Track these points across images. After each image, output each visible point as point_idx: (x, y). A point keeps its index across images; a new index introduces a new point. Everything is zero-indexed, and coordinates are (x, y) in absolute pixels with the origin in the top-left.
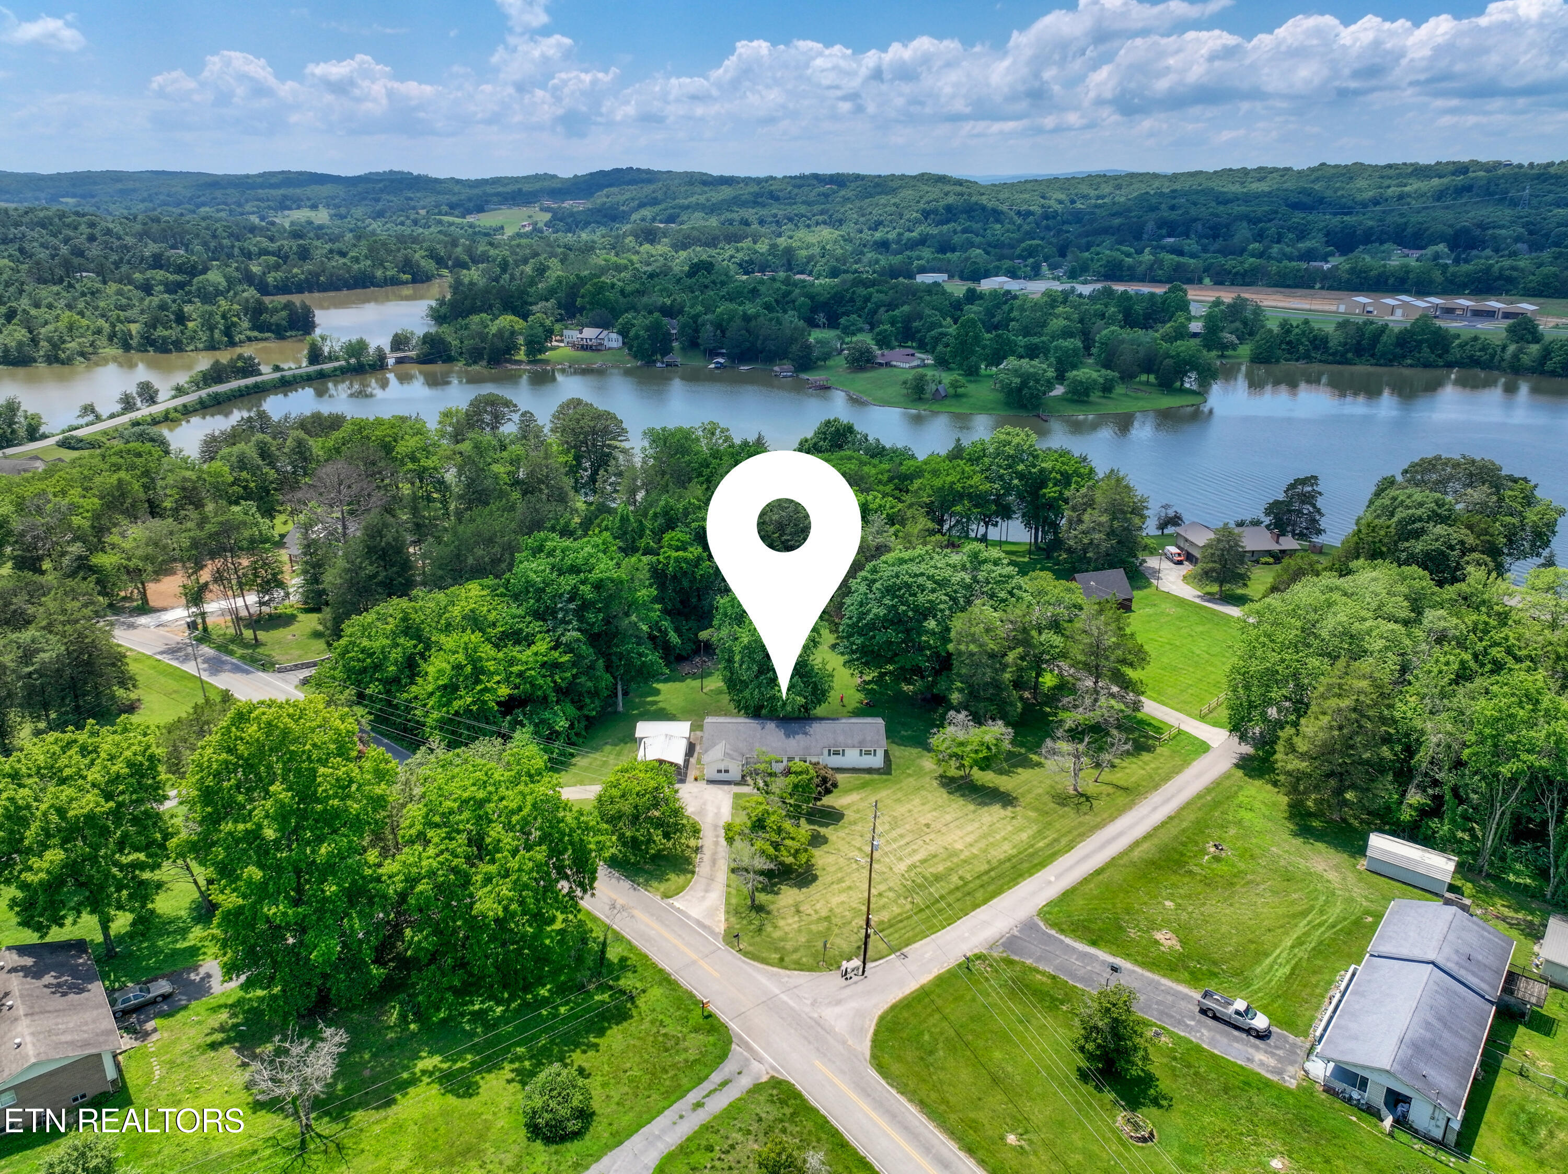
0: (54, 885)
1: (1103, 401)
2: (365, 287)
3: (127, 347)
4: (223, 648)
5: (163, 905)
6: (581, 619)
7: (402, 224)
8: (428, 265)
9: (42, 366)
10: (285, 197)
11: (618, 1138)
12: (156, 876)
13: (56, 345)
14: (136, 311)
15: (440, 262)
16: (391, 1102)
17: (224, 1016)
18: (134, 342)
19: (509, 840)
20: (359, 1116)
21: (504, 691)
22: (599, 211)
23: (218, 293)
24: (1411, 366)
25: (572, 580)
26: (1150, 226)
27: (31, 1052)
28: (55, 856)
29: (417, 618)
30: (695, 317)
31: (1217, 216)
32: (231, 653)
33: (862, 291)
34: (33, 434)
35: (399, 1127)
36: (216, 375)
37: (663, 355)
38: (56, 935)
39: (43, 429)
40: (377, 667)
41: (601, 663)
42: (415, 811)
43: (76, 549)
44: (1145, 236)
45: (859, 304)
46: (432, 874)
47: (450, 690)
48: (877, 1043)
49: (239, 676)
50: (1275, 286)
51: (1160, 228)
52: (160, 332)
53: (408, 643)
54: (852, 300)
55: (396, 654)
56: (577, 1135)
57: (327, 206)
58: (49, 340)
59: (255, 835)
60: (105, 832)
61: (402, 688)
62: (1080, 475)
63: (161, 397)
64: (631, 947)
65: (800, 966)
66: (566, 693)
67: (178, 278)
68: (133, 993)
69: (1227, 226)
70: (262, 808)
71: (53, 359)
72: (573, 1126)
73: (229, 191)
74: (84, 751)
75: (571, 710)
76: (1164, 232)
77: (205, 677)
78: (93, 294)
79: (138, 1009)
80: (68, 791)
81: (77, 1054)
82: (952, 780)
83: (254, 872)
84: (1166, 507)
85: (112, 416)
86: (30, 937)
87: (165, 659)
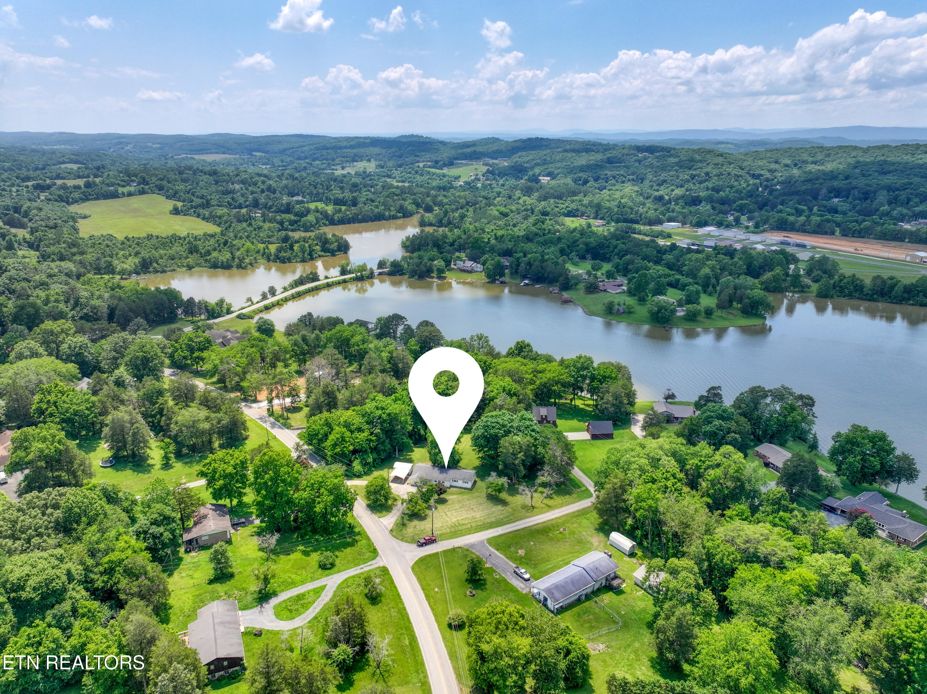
0: (221, 489)
1: (705, 320)
2: (379, 220)
3: (269, 260)
4: (277, 419)
5: (246, 499)
6: (382, 425)
7: (410, 173)
8: (411, 207)
9: (234, 270)
10: (356, 155)
11: (339, 572)
12: (244, 491)
13: (241, 260)
14: (275, 238)
15: (418, 205)
16: (289, 554)
17: (256, 529)
18: (272, 258)
19: (326, 493)
20: (282, 556)
21: (351, 448)
22: (513, 167)
23: (312, 226)
24: (913, 305)
25: (380, 412)
26: (824, 191)
27: (213, 527)
28: (221, 482)
29: (330, 420)
30: (518, 259)
31: (869, 186)
32: (278, 421)
33: (614, 242)
34: (229, 312)
35: (290, 560)
36: (300, 282)
37: (501, 277)
38: (221, 502)
39: (232, 309)
40: (317, 435)
41: (387, 441)
42: (305, 482)
43: (237, 379)
44: (820, 197)
45: (611, 249)
46: (305, 499)
47: (335, 445)
48: (416, 563)
49: (280, 430)
50: (879, 239)
51: (830, 192)
52: (283, 254)
53: (326, 428)
54: (608, 247)
55: (322, 432)
56: (330, 569)
57: (375, 160)
58: (239, 258)
59: (266, 483)
60: (233, 478)
61: (322, 443)
62: (611, 378)
63: (277, 293)
64: (363, 529)
65: (407, 542)
66: (374, 450)
67: (296, 218)
68: (236, 520)
69: (875, 192)
70: (267, 476)
71: (239, 267)
72: (329, 566)
73: (329, 151)
74: (231, 455)
75: (375, 456)
76: (832, 195)
77: (269, 429)
78: (259, 228)
79: (236, 524)
80: (226, 466)
81: (222, 530)
82: (491, 495)
83: (264, 492)
84: (669, 390)
85: (258, 302)
86: (214, 502)
87: (259, 421)
